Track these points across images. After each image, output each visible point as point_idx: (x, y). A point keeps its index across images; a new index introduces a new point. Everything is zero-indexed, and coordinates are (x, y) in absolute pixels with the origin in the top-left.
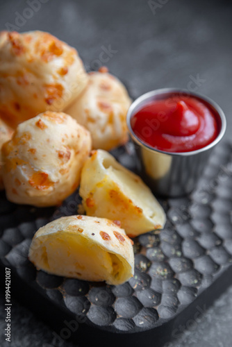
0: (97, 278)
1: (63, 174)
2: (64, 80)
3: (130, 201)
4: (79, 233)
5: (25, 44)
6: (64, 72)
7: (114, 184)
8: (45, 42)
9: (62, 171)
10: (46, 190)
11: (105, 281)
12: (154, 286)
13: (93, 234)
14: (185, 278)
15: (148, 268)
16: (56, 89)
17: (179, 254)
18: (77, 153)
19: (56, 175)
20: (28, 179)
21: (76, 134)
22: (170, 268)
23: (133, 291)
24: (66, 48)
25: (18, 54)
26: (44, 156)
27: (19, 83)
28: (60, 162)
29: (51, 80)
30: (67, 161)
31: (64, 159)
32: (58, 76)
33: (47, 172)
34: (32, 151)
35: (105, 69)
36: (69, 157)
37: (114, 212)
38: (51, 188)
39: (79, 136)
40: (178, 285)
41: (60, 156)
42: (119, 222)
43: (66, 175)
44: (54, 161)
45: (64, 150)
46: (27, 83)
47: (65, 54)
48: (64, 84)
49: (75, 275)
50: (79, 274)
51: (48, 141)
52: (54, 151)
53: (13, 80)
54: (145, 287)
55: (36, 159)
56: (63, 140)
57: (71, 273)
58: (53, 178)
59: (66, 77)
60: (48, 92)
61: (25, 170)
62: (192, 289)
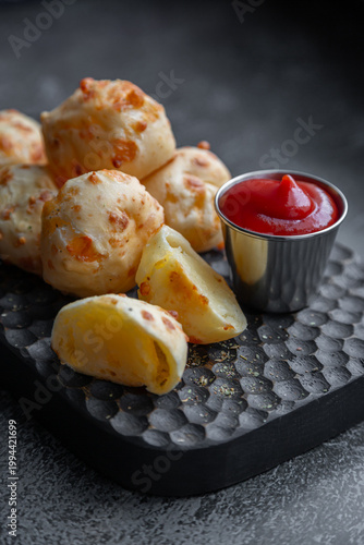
0: (135, 382)
1: (114, 247)
2: (140, 138)
3: (194, 288)
4: (112, 306)
5: (97, 89)
6: (141, 128)
7: (177, 263)
8: (124, 89)
9: (112, 241)
10: (88, 263)
11: (145, 387)
12: (211, 403)
13: (131, 310)
14: (254, 400)
15: (209, 384)
16: (126, 148)
17: (257, 374)
18: (140, 227)
19: (105, 245)
20: (66, 244)
21: (139, 199)
22: (239, 387)
23: (181, 403)
24: (148, 99)
25: (86, 99)
26: (90, 215)
27: (82, 136)
28: (111, 228)
29: (121, 134)
30: (122, 231)
31: (117, 225)
32: (131, 131)
33: (91, 236)
34: (77, 208)
35: (205, 144)
36: (124, 225)
37: (172, 302)
38: (96, 264)
39: (143, 203)
40: (245, 406)
41: (112, 220)
42: (176, 313)
43: (119, 250)
44: (102, 224)
45: (119, 214)
46: (91, 136)
47: (146, 107)
48: (138, 142)
49: (107, 375)
50: (114, 374)
51: (99, 198)
52: (103, 212)
53: (76, 132)
54: (199, 403)
55: (79, 218)
56: (119, 201)
57: (103, 371)
58: (99, 247)
59: (142, 135)
60: (117, 150)
61: (64, 232)
62: (262, 414)
